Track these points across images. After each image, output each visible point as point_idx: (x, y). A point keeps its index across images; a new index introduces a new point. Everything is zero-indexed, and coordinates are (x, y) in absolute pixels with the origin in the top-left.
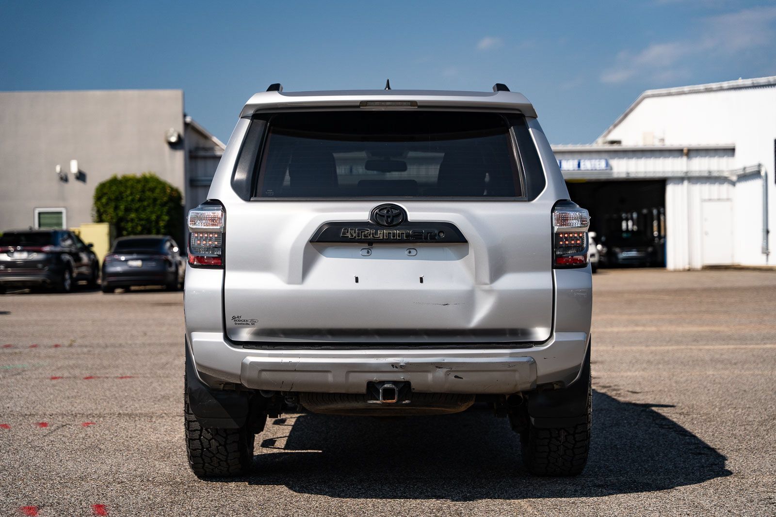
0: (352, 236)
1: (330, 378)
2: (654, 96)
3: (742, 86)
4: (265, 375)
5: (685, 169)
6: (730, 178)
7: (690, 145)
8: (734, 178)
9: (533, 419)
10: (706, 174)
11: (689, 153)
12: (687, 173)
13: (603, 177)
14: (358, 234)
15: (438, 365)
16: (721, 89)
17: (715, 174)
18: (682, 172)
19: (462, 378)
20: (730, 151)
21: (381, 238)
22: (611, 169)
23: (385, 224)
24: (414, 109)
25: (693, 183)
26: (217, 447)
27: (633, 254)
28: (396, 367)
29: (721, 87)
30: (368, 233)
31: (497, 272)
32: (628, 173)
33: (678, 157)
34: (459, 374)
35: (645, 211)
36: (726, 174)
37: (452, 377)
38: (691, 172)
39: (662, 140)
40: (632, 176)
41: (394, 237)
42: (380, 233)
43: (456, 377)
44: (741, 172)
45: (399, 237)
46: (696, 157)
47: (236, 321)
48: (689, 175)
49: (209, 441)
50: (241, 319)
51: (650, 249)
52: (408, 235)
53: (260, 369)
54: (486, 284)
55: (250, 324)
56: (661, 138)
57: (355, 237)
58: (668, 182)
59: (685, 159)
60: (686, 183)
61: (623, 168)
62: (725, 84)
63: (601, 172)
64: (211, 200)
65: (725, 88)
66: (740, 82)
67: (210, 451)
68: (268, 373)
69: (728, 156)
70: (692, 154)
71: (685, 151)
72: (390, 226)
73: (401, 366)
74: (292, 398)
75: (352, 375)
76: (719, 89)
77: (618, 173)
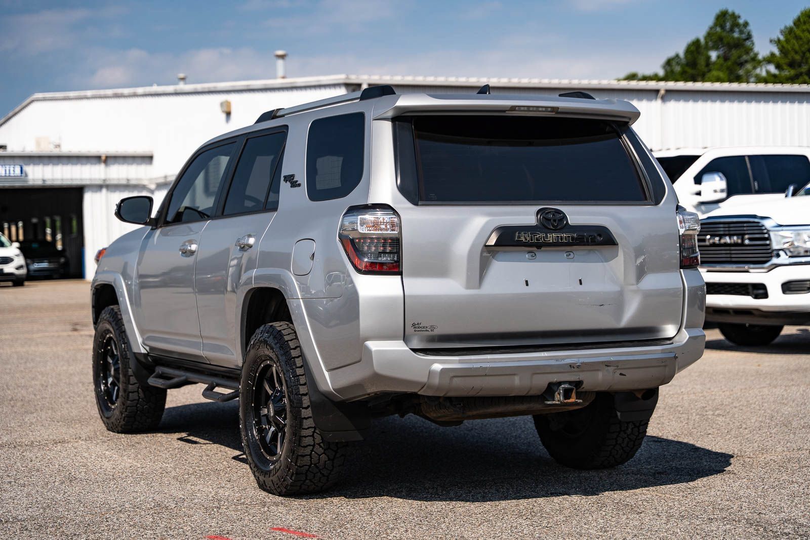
0: (526, 240)
1: (517, 381)
2: (44, 99)
3: (161, 93)
4: (457, 382)
5: (103, 177)
6: (148, 187)
7: (107, 152)
8: (153, 187)
9: (619, 414)
10: (124, 182)
11: (107, 160)
12: (104, 180)
13: (17, 184)
14: (531, 237)
15: (608, 364)
16: (135, 95)
17: (133, 182)
18: (100, 179)
19: (625, 375)
20: (148, 159)
21: (551, 241)
22: (26, 175)
23: (552, 227)
24: (553, 115)
25: (111, 192)
26: (326, 461)
27: (45, 265)
28: (574, 368)
29: (135, 93)
30: (539, 237)
31: (641, 273)
32: (44, 181)
33: (95, 164)
34: (623, 372)
35: (35, 220)
36: (145, 182)
37: (617, 374)
38: (109, 179)
39: (58, 146)
40: (49, 183)
41: (561, 239)
42: (550, 237)
43: (621, 374)
44: (162, 181)
45: (566, 240)
46: (114, 164)
47: (415, 328)
48: (108, 183)
49: (320, 455)
50: (420, 326)
51: (62, 260)
52: (573, 238)
53: (452, 375)
54: (633, 285)
55: (430, 330)
56: (58, 144)
57: (529, 241)
58: (86, 190)
59: (102, 166)
60: (104, 191)
61: (38, 175)
62: (140, 90)
63: (15, 178)
64: (373, 204)
65: (139, 94)
66: (155, 88)
67: (317, 467)
68: (460, 379)
69: (146, 164)
70: (109, 161)
71: (103, 158)
72: (556, 230)
73: (578, 367)
74: (460, 404)
75: (535, 376)
76: (132, 94)
77: (34, 180)
